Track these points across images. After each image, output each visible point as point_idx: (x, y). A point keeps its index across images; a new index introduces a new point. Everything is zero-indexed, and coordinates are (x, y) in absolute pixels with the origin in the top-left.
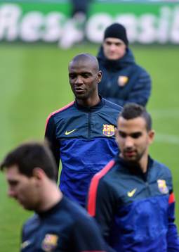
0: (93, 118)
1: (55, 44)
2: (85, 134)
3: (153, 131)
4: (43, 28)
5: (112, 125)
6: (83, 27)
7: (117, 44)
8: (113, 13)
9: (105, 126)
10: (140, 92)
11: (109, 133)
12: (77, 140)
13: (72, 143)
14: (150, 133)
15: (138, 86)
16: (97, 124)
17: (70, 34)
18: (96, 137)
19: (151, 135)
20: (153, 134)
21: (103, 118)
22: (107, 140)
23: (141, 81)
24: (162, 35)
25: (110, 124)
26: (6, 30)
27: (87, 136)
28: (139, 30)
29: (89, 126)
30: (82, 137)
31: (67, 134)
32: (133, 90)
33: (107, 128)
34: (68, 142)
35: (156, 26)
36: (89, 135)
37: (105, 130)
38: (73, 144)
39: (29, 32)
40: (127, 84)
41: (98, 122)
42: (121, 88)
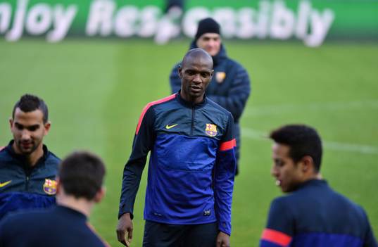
0: (197, 115)
1: (151, 39)
2: (187, 131)
3: (49, 122)
4: (138, 23)
5: (215, 124)
6: (179, 22)
7: (215, 39)
8: (211, 7)
9: (208, 125)
10: (240, 88)
11: (211, 133)
12: (178, 136)
13: (173, 138)
14: (46, 124)
15: (237, 82)
16: (200, 122)
17: (166, 29)
18: (199, 136)
19: (47, 127)
20: (49, 125)
21: (206, 117)
22: (208, 139)
23: (239, 75)
24: (261, 30)
25: (213, 123)
26: (100, 24)
27: (189, 134)
28: (238, 24)
29: (192, 123)
30: (183, 133)
31: (168, 127)
32: (232, 86)
33: (209, 127)
34: (168, 137)
35: (255, 20)
36: (192, 133)
37: (207, 129)
38: (174, 140)
39: (124, 27)
40: (225, 80)
41: (200, 120)
42: (220, 84)
